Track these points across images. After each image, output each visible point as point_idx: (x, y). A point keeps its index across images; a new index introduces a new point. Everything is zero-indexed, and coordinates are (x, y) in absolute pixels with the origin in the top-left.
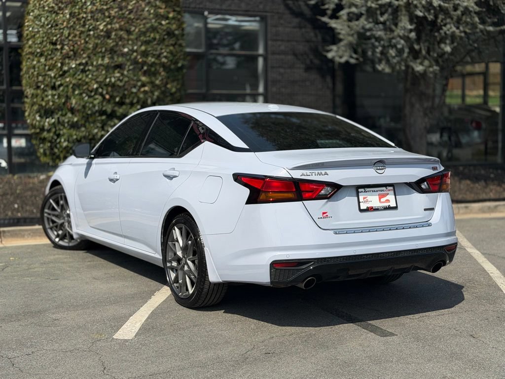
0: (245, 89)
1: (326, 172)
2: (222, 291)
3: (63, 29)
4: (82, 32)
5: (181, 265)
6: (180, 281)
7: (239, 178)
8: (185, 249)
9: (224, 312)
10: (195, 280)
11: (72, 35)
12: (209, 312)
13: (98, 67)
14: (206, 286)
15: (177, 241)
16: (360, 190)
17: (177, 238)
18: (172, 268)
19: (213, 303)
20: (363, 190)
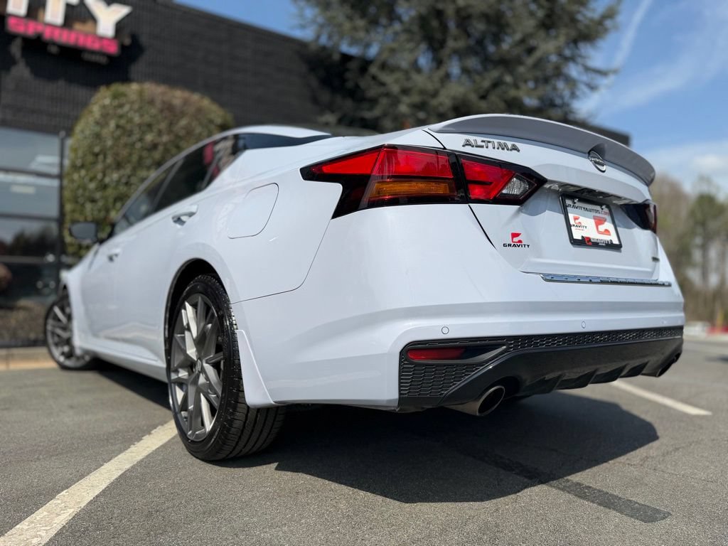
1: (513, 145)
2: (273, 424)
5: (194, 376)
6: (191, 407)
7: (313, 173)
8: (200, 342)
9: (276, 469)
10: (216, 404)
12: (246, 469)
14: (240, 415)
15: (189, 329)
16: (567, 202)
17: (188, 324)
18: (181, 384)
19: (255, 449)
20: (570, 202)
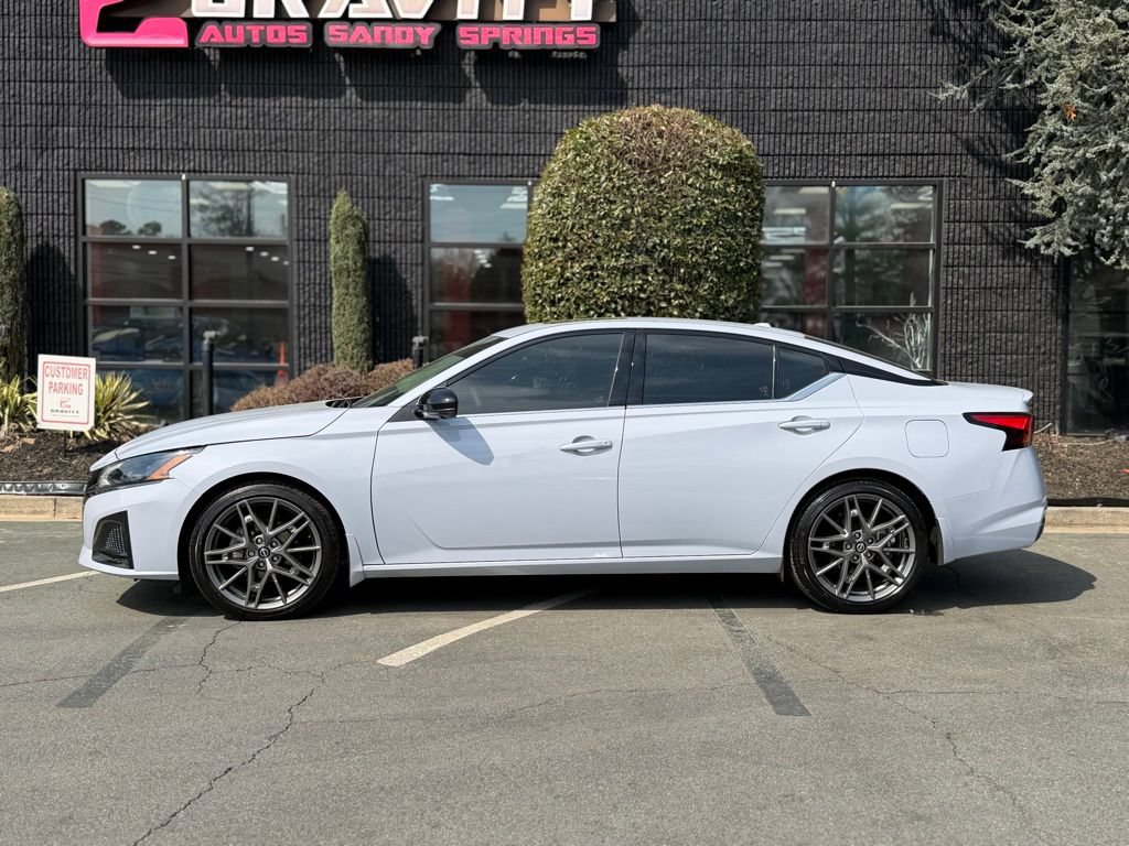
0: (909, 304)
3: (567, 218)
4: (591, 221)
11: (577, 226)
13: (611, 270)
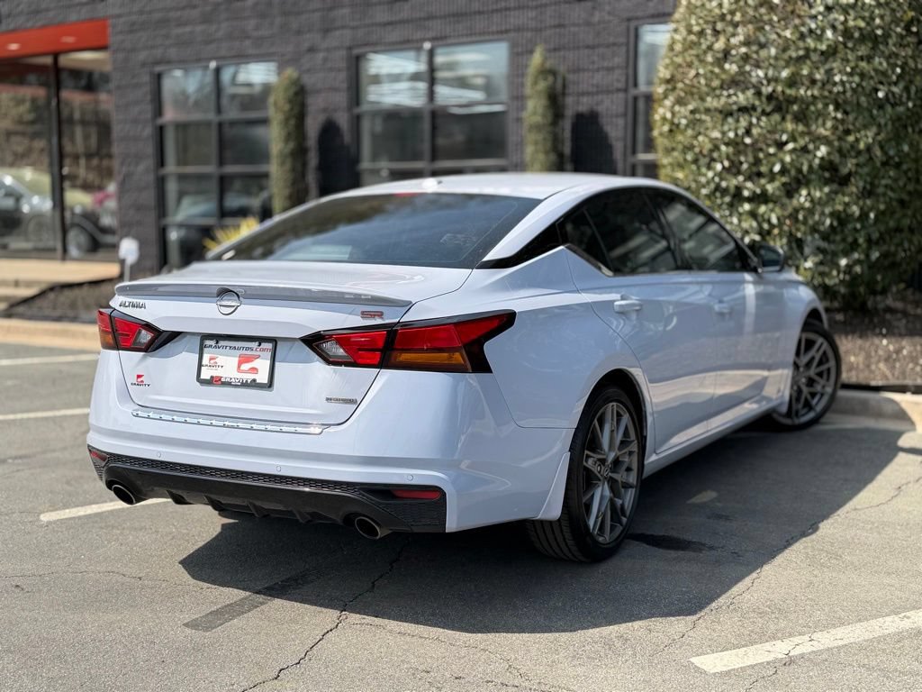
16: (208, 342)
20: (213, 343)
